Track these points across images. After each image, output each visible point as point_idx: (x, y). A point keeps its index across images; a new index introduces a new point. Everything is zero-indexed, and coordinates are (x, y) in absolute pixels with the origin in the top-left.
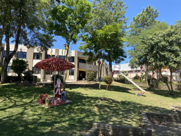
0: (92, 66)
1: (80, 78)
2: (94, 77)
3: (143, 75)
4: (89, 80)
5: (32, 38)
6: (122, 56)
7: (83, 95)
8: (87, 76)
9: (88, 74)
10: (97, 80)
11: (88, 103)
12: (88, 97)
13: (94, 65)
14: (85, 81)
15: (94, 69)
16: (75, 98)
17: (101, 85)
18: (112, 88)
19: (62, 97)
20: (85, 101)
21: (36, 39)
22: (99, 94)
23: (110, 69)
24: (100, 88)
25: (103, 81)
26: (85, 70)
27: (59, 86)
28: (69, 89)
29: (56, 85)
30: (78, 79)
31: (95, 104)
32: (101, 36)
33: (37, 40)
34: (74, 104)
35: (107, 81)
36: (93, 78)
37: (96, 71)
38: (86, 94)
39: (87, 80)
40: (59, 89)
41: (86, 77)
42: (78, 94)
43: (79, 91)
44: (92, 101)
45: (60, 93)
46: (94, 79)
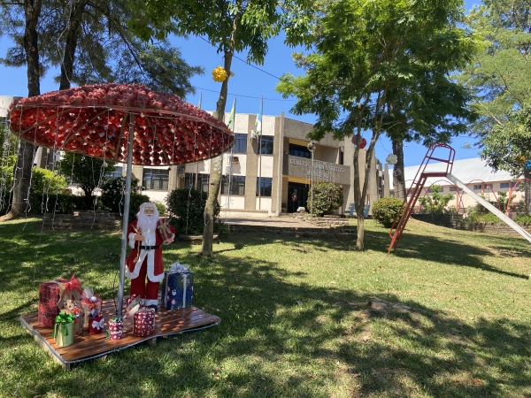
0: (332, 168)
1: (289, 207)
2: (338, 202)
3: (507, 197)
4: (318, 211)
5: (120, 63)
6: (459, 112)
7: (286, 274)
8: (312, 197)
9: (317, 192)
10: (347, 214)
11: (302, 333)
12: (305, 292)
13: (337, 162)
14: (307, 214)
15: (339, 176)
16: (242, 293)
17: (366, 232)
18: (407, 245)
19: (170, 294)
20: (287, 316)
21: (136, 68)
22: (359, 271)
23: (397, 173)
24: (358, 244)
25: (369, 217)
26: (306, 182)
27: (150, 240)
28: (231, 246)
29: (131, 230)
30: (285, 209)
31: (341, 340)
32: (373, 16)
33: (139, 70)
34: (223, 335)
35: (388, 219)
36: (332, 207)
37: (345, 183)
38: (299, 274)
39: (314, 210)
40: (152, 253)
41: (310, 202)
42: (263, 268)
43: (272, 258)
44: (322, 319)
45: (157, 272)
46: (337, 208)
